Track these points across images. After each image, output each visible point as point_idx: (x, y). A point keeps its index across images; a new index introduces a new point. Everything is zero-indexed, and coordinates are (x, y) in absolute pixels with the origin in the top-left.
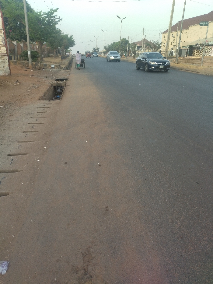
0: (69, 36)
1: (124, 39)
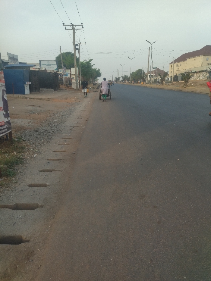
0: (97, 70)
1: (139, 70)
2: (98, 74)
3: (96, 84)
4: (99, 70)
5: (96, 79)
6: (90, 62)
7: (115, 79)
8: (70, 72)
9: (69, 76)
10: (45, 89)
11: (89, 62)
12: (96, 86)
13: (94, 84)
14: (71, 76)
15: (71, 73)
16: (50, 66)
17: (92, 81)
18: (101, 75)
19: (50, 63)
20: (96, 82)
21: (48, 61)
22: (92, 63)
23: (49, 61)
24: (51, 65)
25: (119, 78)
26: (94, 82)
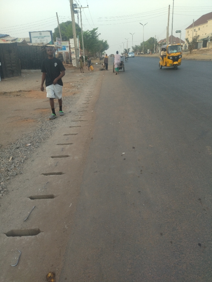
0: (104, 41)
1: (151, 38)
4: (106, 42)
6: (96, 31)
8: (68, 45)
9: (67, 50)
10: (33, 71)
11: (93, 32)
13: (101, 59)
14: (70, 50)
15: (70, 46)
16: (43, 39)
17: (99, 55)
19: (43, 34)
20: (103, 56)
21: (40, 32)
22: (98, 32)
23: (42, 33)
24: (44, 36)
26: (101, 55)
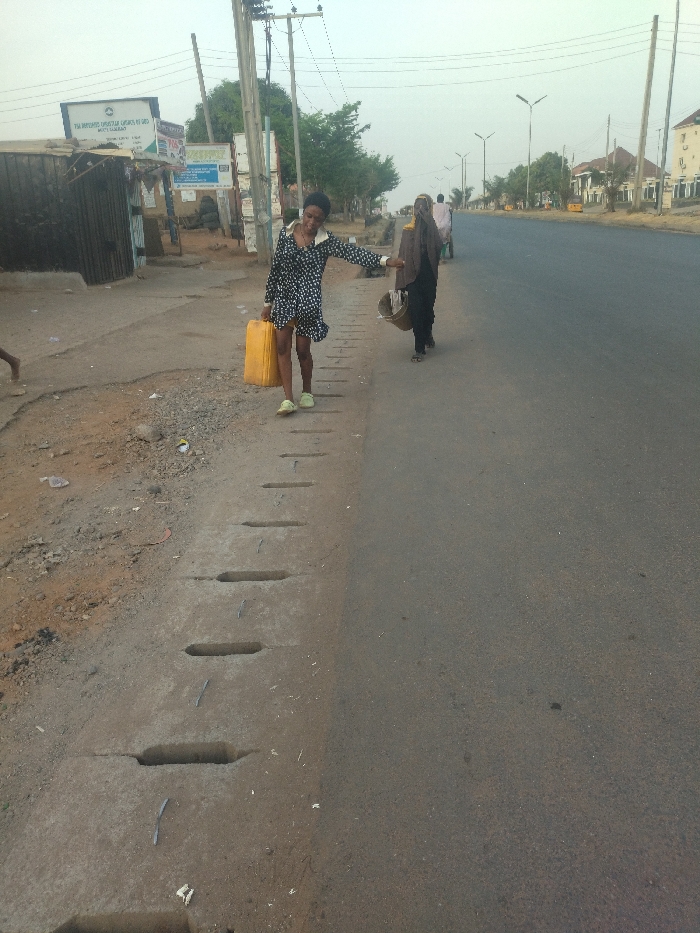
1: (549, 154)
2: (384, 177)
3: (380, 217)
4: (388, 161)
5: (378, 199)
6: (351, 116)
7: (453, 195)
8: (228, 161)
9: (225, 181)
11: (342, 118)
12: (379, 230)
13: (371, 221)
14: (236, 182)
15: (234, 165)
16: (120, 133)
17: (364, 209)
18: (397, 184)
19: (121, 113)
20: (376, 211)
21: (108, 105)
24: (125, 123)
25: (468, 191)
26: (372, 209)
